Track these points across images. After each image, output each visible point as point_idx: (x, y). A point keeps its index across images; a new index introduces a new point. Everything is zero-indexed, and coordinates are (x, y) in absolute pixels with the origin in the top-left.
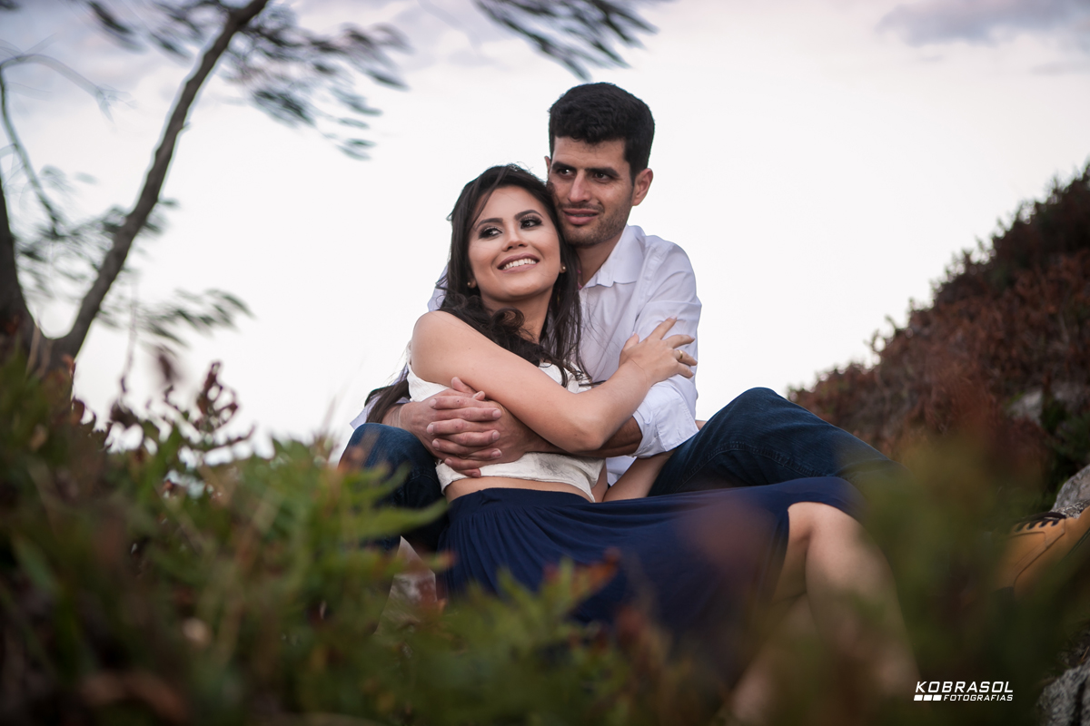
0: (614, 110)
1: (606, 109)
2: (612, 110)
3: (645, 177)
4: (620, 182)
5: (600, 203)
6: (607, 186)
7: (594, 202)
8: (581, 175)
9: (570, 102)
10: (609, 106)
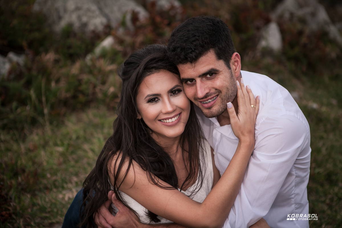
0: (199, 36)
1: (193, 39)
2: (197, 38)
3: (235, 58)
4: (221, 73)
5: (216, 89)
6: (215, 79)
7: (213, 91)
8: (198, 80)
9: (173, 44)
10: (195, 36)
